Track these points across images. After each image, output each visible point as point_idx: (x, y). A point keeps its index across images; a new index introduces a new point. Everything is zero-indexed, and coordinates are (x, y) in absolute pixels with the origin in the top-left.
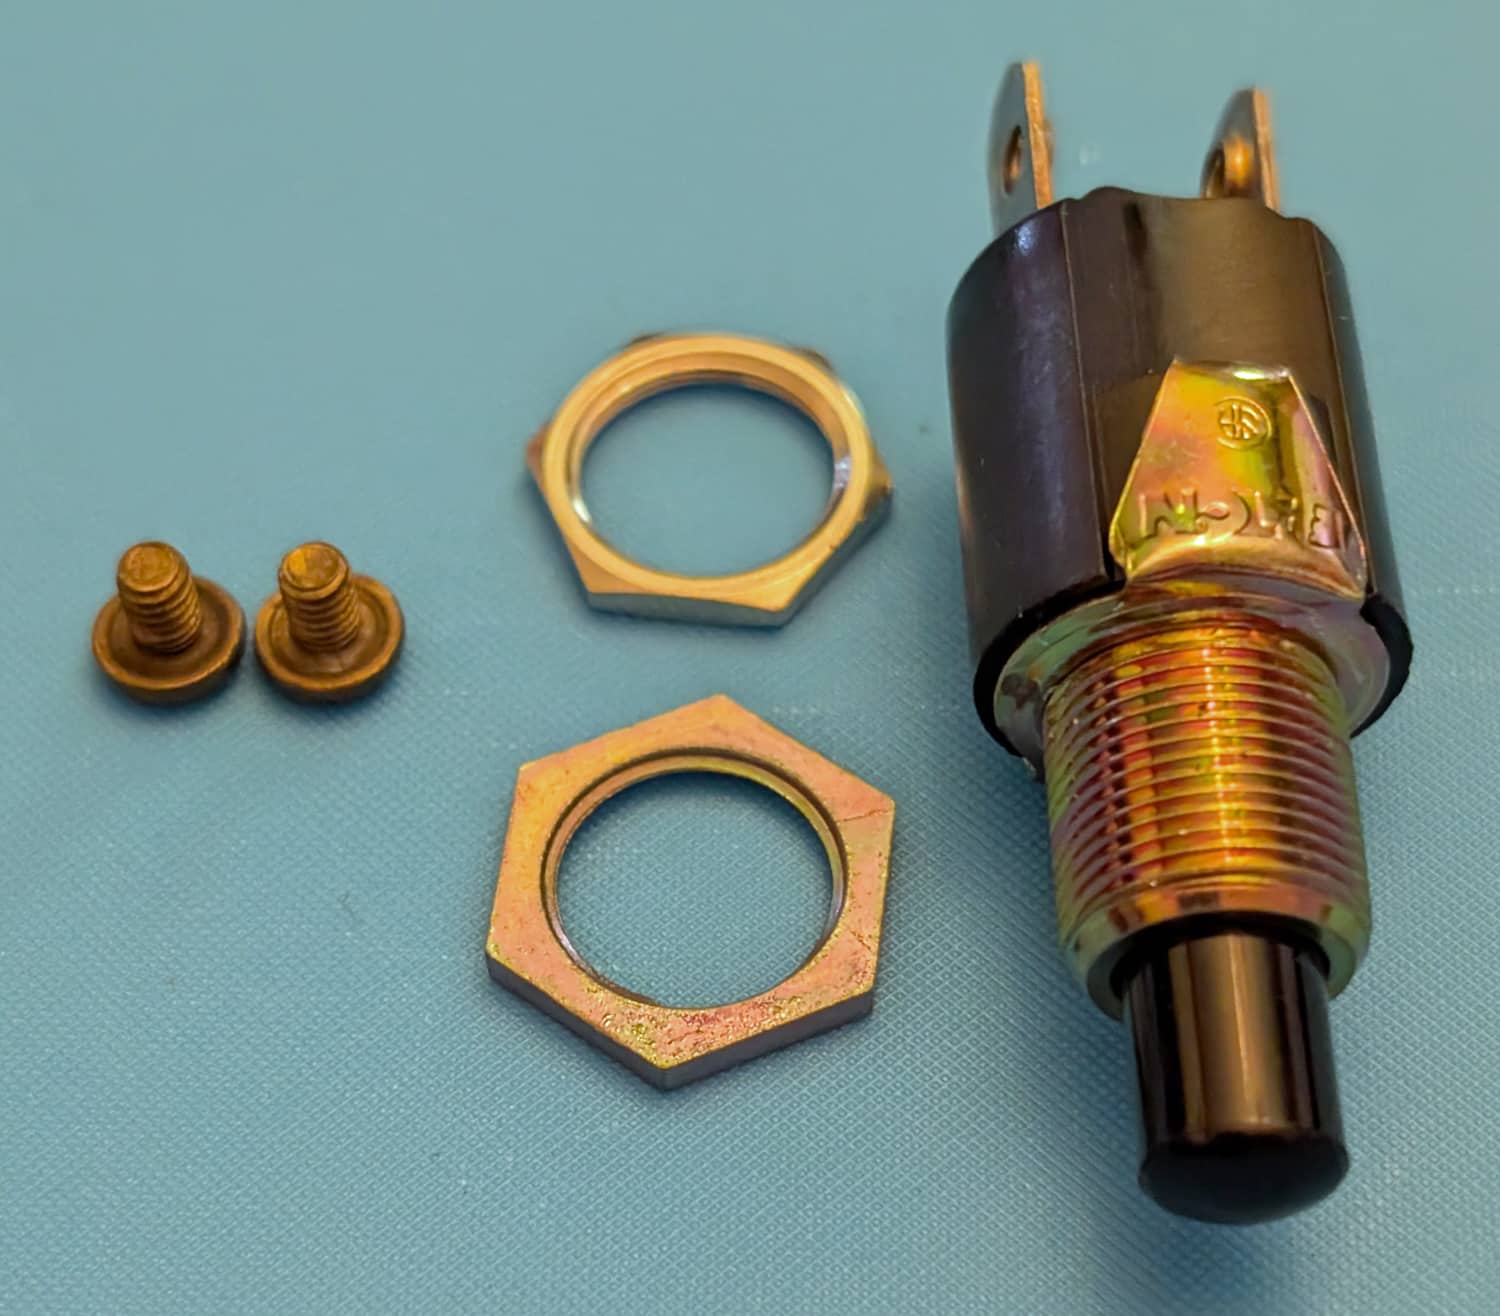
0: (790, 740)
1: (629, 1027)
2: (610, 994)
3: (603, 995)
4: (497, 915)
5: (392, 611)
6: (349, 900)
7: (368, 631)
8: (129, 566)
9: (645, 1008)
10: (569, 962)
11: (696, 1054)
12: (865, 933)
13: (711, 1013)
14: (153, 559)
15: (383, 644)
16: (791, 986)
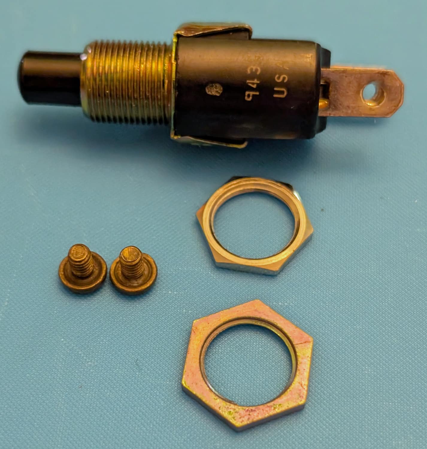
0: (279, 315)
1: (227, 412)
2: (221, 400)
3: (219, 400)
4: (185, 371)
5: (154, 266)
6: (138, 361)
7: (146, 272)
8: (72, 252)
9: (232, 406)
10: (208, 389)
11: (248, 422)
12: (303, 383)
13: (253, 408)
14: (80, 250)
15: (151, 277)
16: (279, 401)
